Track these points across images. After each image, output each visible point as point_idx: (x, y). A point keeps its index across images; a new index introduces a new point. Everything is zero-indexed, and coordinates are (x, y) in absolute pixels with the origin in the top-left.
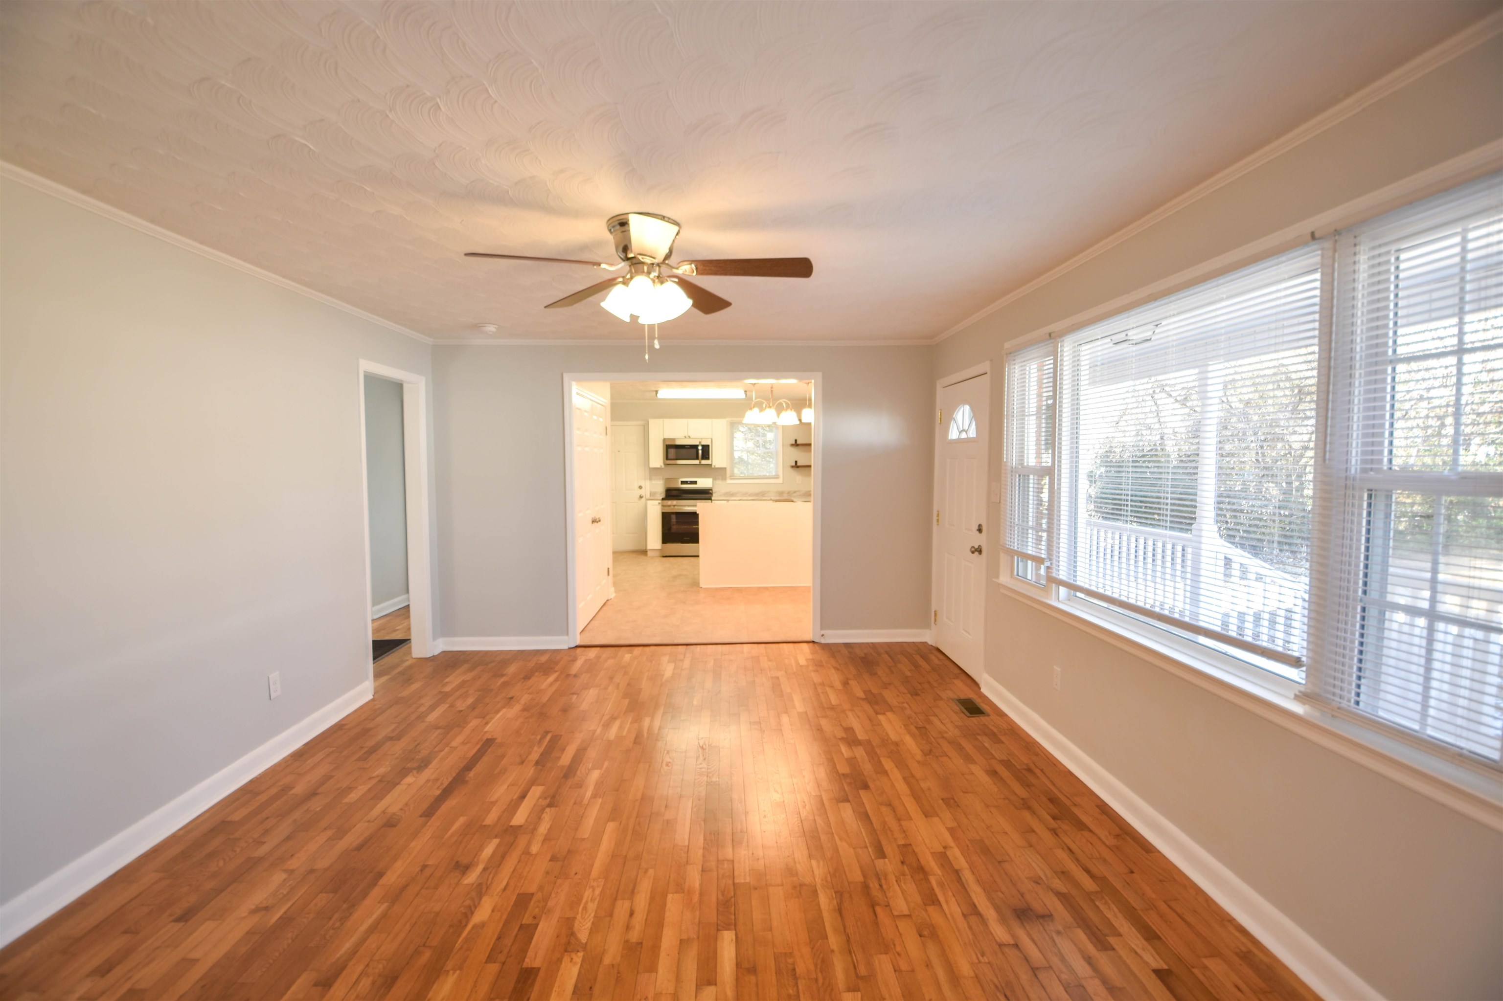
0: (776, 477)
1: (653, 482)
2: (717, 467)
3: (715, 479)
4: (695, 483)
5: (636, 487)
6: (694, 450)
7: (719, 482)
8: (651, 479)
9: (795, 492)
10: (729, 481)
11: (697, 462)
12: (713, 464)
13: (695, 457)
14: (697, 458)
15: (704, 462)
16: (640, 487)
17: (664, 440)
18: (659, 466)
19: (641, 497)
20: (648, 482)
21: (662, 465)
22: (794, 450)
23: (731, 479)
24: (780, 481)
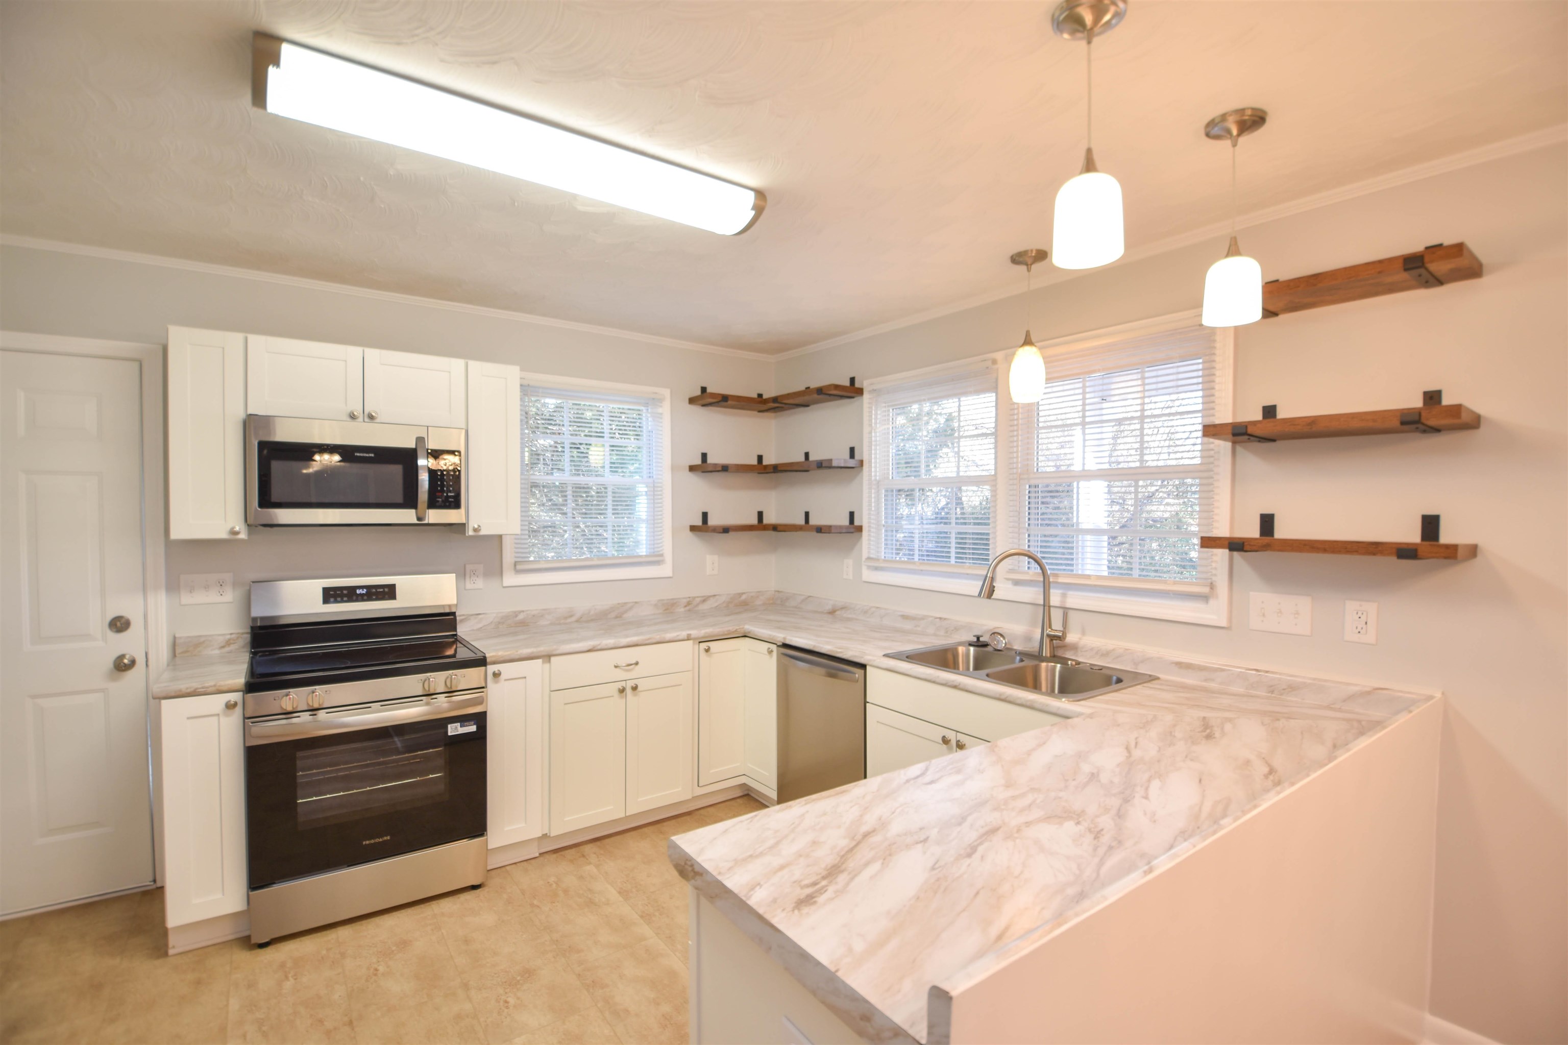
0: (655, 559)
1: (186, 598)
2: (483, 532)
3: (462, 575)
4: (389, 592)
5: (97, 623)
6: (396, 470)
7: (477, 584)
8: (173, 586)
9: (705, 599)
10: (510, 579)
11: (407, 516)
12: (473, 524)
13: (400, 499)
14: (410, 501)
15: (435, 516)
16: (119, 625)
17: (251, 423)
18: (223, 534)
19: (122, 666)
20: (160, 602)
21: (240, 526)
22: (696, 482)
23: (518, 571)
24: (666, 570)
